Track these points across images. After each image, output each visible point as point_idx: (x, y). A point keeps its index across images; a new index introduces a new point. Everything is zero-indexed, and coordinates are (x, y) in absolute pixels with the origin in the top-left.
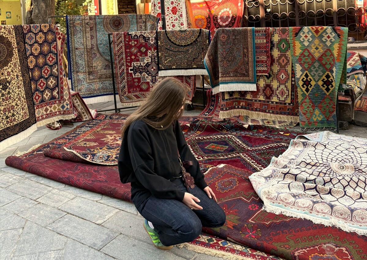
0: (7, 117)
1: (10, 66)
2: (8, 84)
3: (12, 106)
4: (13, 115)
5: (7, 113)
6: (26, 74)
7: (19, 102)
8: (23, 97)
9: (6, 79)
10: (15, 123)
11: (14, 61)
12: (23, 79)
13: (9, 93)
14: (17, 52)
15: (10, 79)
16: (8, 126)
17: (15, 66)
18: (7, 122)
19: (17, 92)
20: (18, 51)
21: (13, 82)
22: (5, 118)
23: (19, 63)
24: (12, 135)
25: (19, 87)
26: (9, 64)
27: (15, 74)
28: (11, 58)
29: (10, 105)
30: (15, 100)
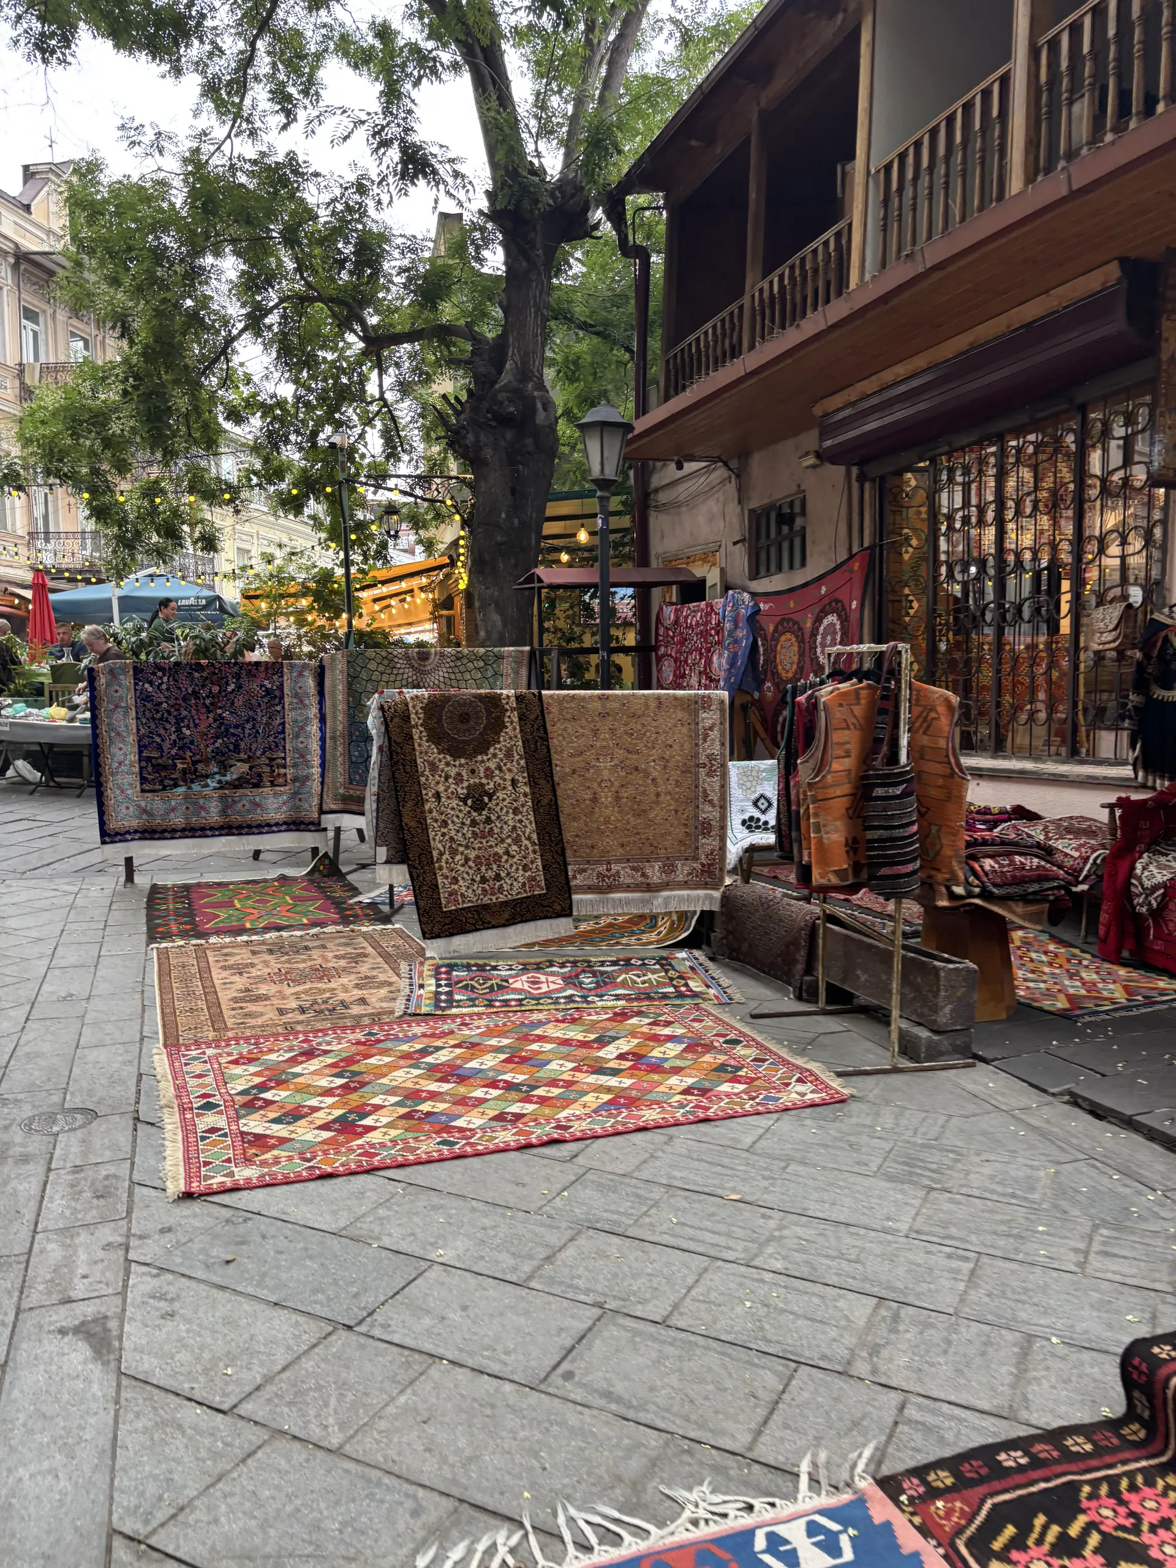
0: (484, 880)
1: (495, 756)
2: (486, 799)
3: (496, 854)
4: (498, 877)
5: (483, 868)
6: (542, 782)
7: (514, 847)
8: (529, 839)
9: (482, 785)
10: (502, 898)
11: (504, 741)
12: (533, 793)
13: (488, 820)
14: (516, 720)
15: (491, 785)
16: (486, 900)
17: (509, 755)
18: (484, 890)
19: (511, 823)
20: (520, 719)
21: (500, 795)
22: (478, 879)
23: (521, 749)
24: (494, 927)
25: (516, 811)
26: (492, 750)
27: (508, 777)
28: (498, 734)
29: (492, 851)
30: (503, 841)
